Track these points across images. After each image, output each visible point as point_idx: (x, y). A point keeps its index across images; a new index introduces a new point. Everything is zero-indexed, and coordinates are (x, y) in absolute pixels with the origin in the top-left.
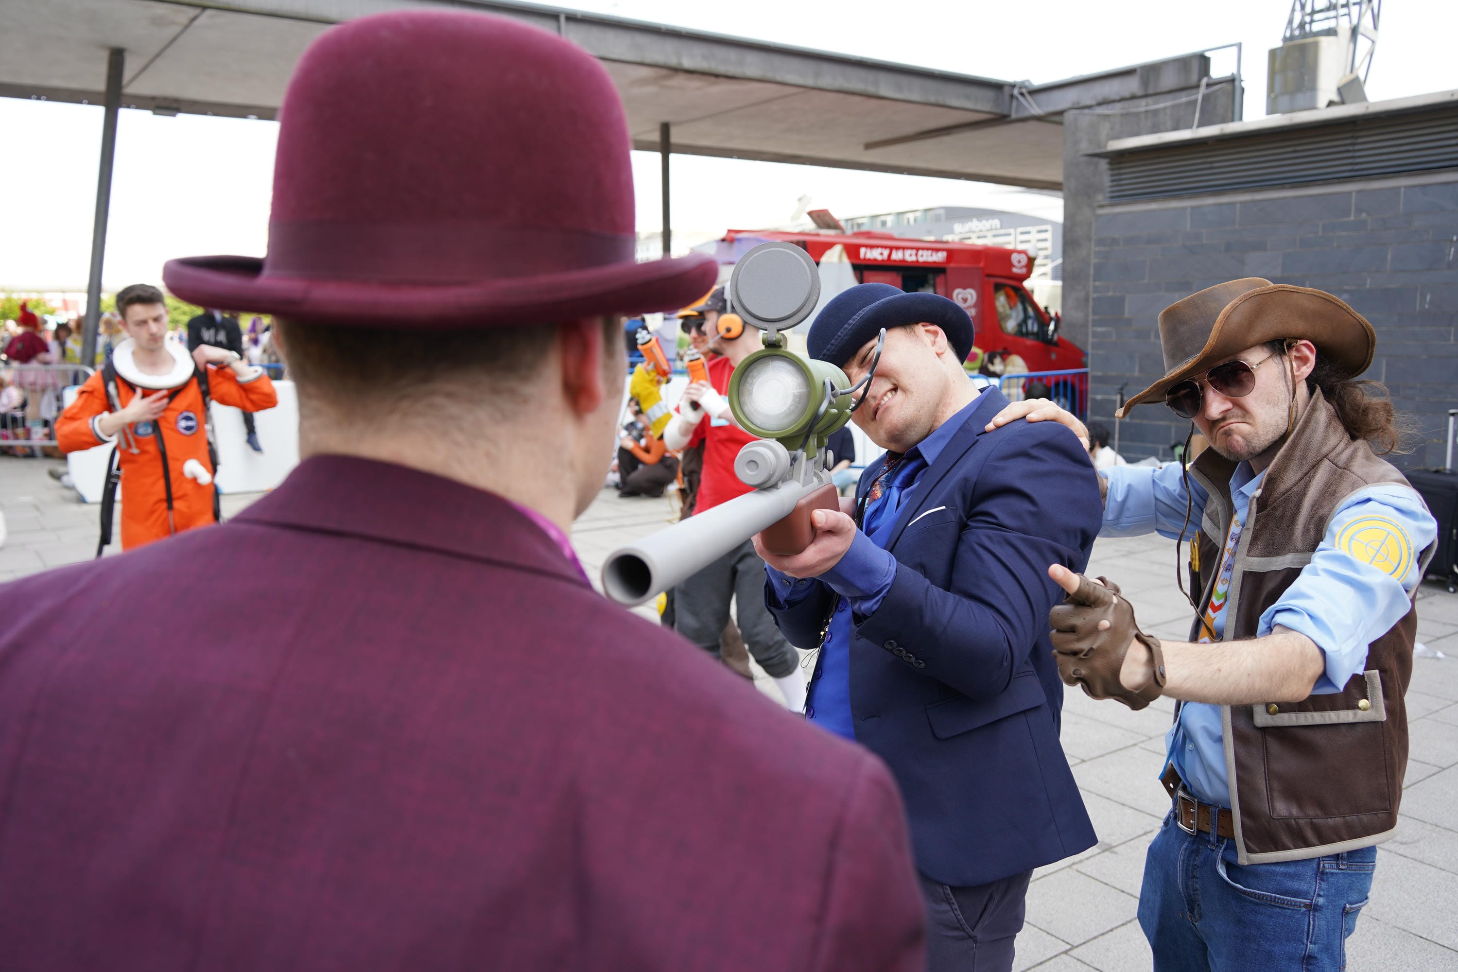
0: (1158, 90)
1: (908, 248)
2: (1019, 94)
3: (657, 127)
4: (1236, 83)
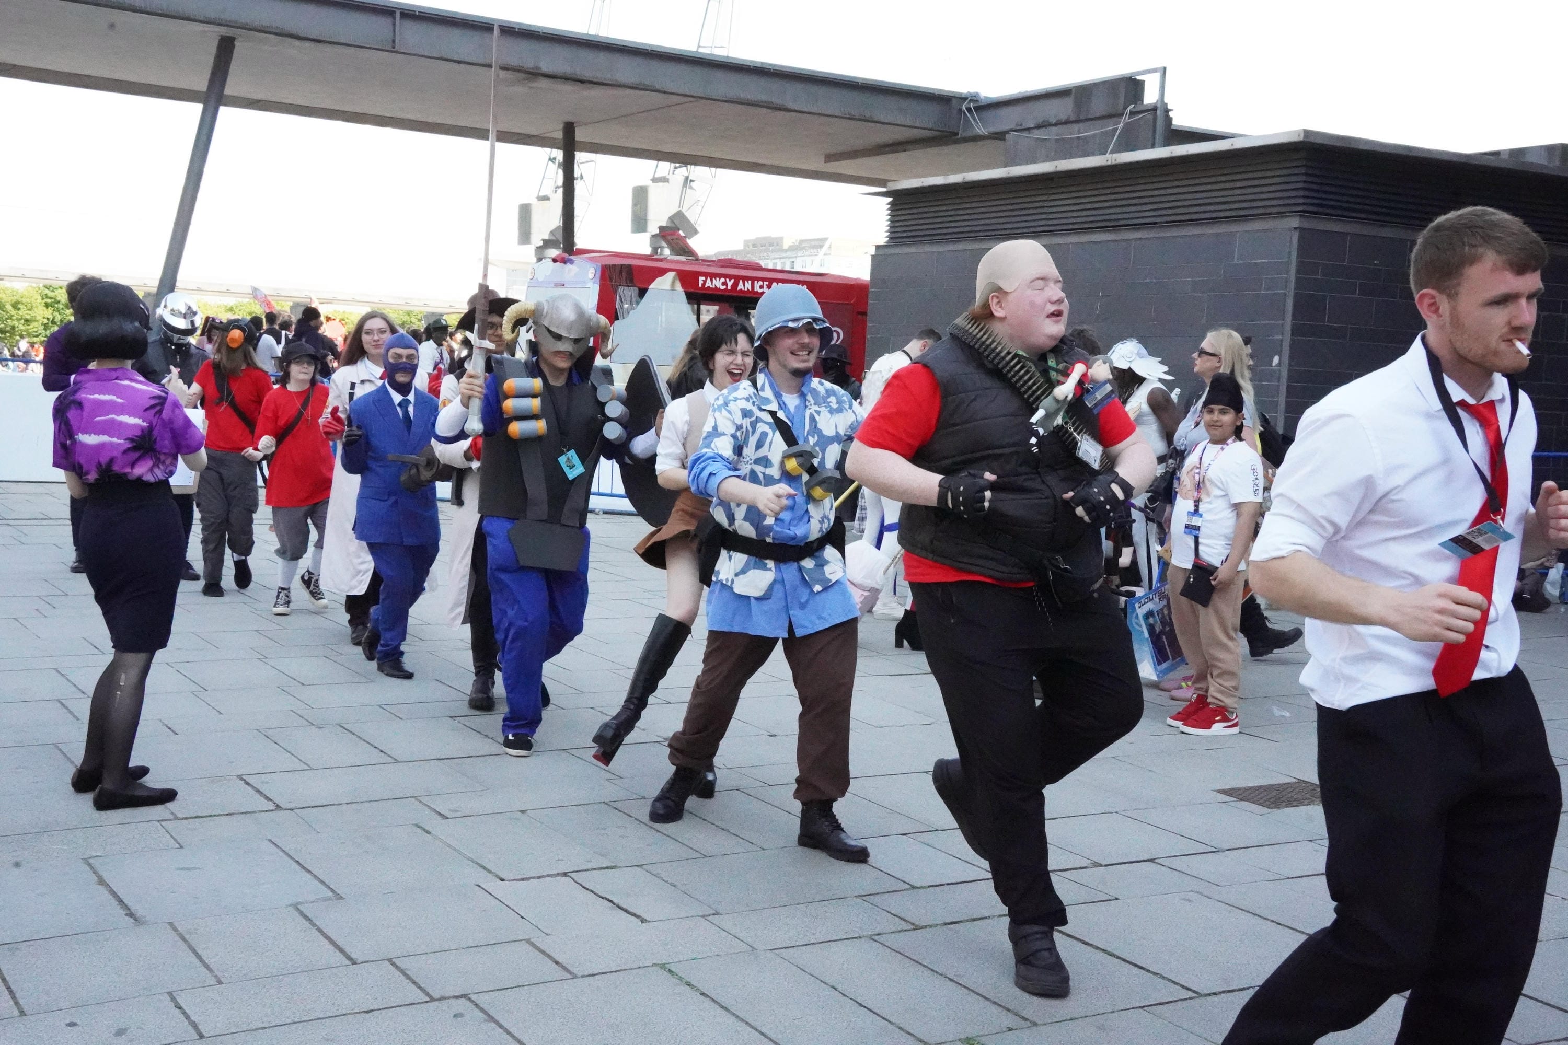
0: (1090, 116)
1: (758, 279)
2: (967, 109)
3: (561, 126)
4: (1158, 112)
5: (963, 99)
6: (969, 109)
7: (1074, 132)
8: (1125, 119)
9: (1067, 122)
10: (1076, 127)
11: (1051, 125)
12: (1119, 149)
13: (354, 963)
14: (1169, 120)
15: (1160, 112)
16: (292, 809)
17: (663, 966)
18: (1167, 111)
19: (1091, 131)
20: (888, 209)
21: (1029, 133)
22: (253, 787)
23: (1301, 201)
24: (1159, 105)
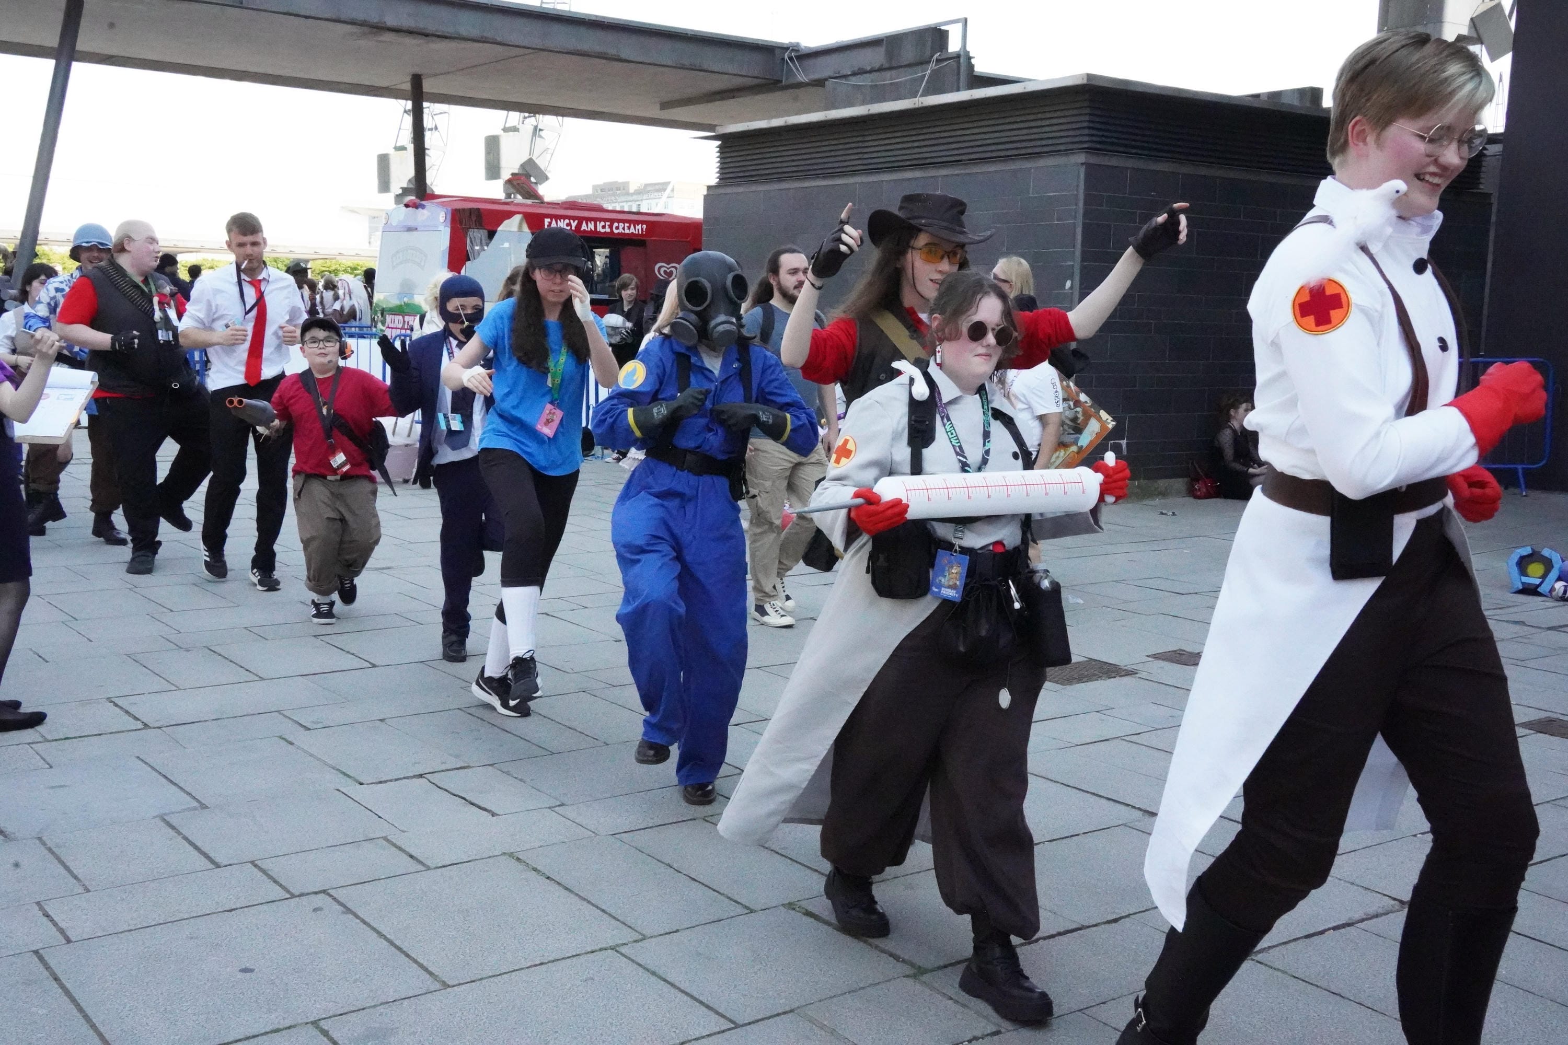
0: (900, 64)
1: (601, 220)
2: (789, 58)
3: (409, 78)
4: (962, 60)
5: (784, 48)
6: (791, 59)
7: (887, 78)
8: (932, 66)
9: (881, 69)
10: (888, 74)
11: (866, 72)
12: (927, 93)
13: (218, 866)
14: (971, 67)
15: (963, 60)
16: (159, 728)
17: (511, 855)
18: (970, 58)
19: (903, 77)
20: (718, 152)
21: (848, 80)
22: (121, 708)
23: (1087, 139)
24: (962, 53)
